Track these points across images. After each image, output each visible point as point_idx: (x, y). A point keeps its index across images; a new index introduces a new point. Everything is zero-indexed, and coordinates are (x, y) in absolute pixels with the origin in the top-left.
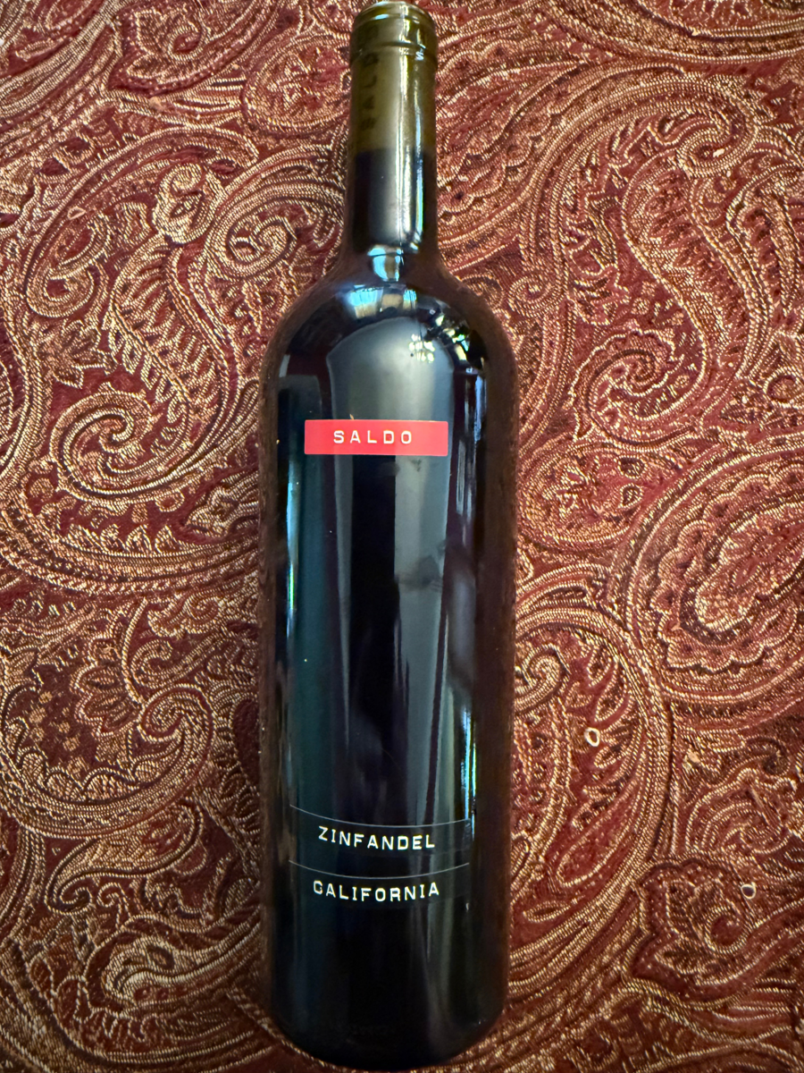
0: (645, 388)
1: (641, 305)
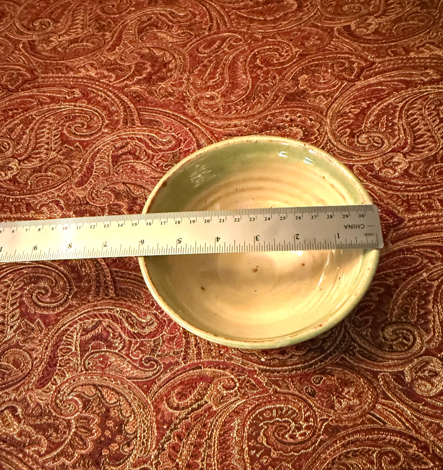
0: (285, 422)
1: (265, 461)
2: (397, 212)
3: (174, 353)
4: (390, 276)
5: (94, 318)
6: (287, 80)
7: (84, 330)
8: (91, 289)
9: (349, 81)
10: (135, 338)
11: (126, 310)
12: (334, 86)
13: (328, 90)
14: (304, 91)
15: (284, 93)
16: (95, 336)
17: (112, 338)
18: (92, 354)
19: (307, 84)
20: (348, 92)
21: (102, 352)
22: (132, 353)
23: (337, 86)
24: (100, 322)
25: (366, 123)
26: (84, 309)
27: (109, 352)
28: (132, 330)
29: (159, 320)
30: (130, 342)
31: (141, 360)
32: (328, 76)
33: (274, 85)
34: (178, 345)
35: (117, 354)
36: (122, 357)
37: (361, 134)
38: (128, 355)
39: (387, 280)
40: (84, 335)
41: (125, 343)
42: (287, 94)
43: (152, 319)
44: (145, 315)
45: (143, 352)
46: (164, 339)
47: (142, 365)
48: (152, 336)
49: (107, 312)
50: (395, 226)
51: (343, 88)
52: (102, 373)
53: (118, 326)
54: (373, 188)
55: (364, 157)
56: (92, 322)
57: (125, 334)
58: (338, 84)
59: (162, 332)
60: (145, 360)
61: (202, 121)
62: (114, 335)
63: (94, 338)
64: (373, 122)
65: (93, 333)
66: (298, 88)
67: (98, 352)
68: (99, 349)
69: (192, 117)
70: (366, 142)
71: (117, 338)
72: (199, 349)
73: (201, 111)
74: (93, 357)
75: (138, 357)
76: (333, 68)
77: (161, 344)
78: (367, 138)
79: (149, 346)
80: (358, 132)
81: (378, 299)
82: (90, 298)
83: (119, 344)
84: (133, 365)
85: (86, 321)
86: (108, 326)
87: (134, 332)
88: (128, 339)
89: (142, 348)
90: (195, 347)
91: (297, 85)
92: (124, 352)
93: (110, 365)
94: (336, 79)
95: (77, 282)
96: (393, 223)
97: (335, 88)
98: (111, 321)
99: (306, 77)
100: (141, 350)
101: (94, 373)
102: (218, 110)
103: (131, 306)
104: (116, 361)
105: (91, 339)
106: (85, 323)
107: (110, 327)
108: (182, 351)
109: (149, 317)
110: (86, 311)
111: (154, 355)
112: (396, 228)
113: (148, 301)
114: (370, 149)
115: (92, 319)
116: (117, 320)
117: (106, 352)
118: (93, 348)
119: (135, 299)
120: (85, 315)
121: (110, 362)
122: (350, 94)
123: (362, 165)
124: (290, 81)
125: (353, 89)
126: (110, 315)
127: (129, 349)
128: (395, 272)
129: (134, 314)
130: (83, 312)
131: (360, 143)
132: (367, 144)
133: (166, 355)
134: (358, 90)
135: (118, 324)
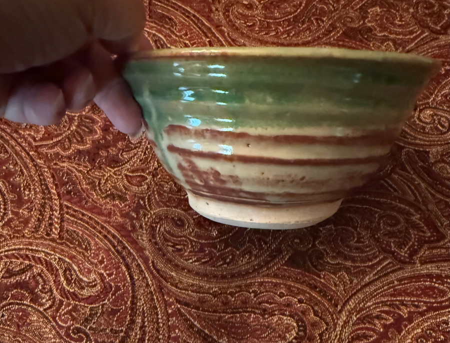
2: (439, 224)
3: (112, 330)
4: (406, 306)
5: (24, 260)
6: (352, 8)
7: (8, 271)
8: (30, 220)
9: (432, 31)
10: (68, 299)
11: (67, 259)
12: (411, 33)
13: (401, 37)
14: (370, 30)
15: (344, 25)
16: (20, 282)
17: (40, 291)
18: (10, 304)
19: (376, 21)
20: (426, 46)
21: (24, 305)
22: (60, 315)
23: (414, 35)
24: (31, 266)
25: (437, 96)
26: (14, 244)
27: (32, 307)
28: (67, 288)
29: (104, 284)
30: (61, 302)
31: (68, 328)
32: (407, 17)
33: (335, 11)
34: (120, 322)
35: (40, 312)
36: (47, 318)
37: (426, 108)
38: (54, 318)
39: (399, 309)
40: (6, 278)
41: (53, 302)
42: (348, 27)
43: (95, 280)
44: (89, 272)
45: (74, 319)
46: (105, 309)
47: (68, 335)
48: (90, 301)
49: (42, 255)
50: (432, 242)
51: (422, 39)
52: (16, 332)
53: (51, 278)
54: (419, 184)
55: (420, 140)
56: (21, 263)
57: (57, 290)
58: (416, 32)
59: (104, 300)
60: (73, 329)
61: (228, 34)
62: (44, 288)
63: (18, 285)
64: (446, 97)
65: (18, 278)
66: (364, 23)
67: (18, 304)
68: (21, 300)
69: (218, 27)
70: (428, 121)
71: (46, 293)
72: (144, 333)
73: (231, 21)
74: (10, 309)
75: (66, 323)
76: (417, 8)
77: (99, 315)
78: (432, 116)
79: (83, 314)
80: (422, 105)
81: (382, 330)
82: (27, 231)
83: (47, 301)
84: (58, 332)
85: (13, 260)
86: (39, 274)
87: (69, 291)
88: (58, 297)
89: (74, 314)
90: (140, 330)
91: (364, 18)
92: (50, 312)
93: (29, 324)
94: (416, 24)
95: (14, 207)
96: (429, 237)
97: (412, 37)
98: (44, 269)
99: (379, 10)
100: (72, 315)
101: (7, 329)
102: (254, 25)
103: (74, 257)
104: (38, 321)
105: (13, 285)
106: (11, 262)
107: (42, 277)
108: (122, 331)
109: (93, 276)
110: (16, 247)
111: (86, 327)
112: (432, 245)
113: (97, 255)
114: (430, 132)
115: (21, 260)
116: (52, 270)
117: (29, 306)
118: (13, 297)
119: (82, 248)
120: (14, 252)
121: (31, 320)
122: (428, 50)
123: (415, 150)
124: (356, 10)
125: (434, 44)
126: (46, 260)
127: (57, 310)
128: (414, 301)
129: (76, 268)
130: (13, 247)
131: (420, 120)
132: (430, 123)
133: (101, 331)
134: (440, 47)
135: (52, 274)
